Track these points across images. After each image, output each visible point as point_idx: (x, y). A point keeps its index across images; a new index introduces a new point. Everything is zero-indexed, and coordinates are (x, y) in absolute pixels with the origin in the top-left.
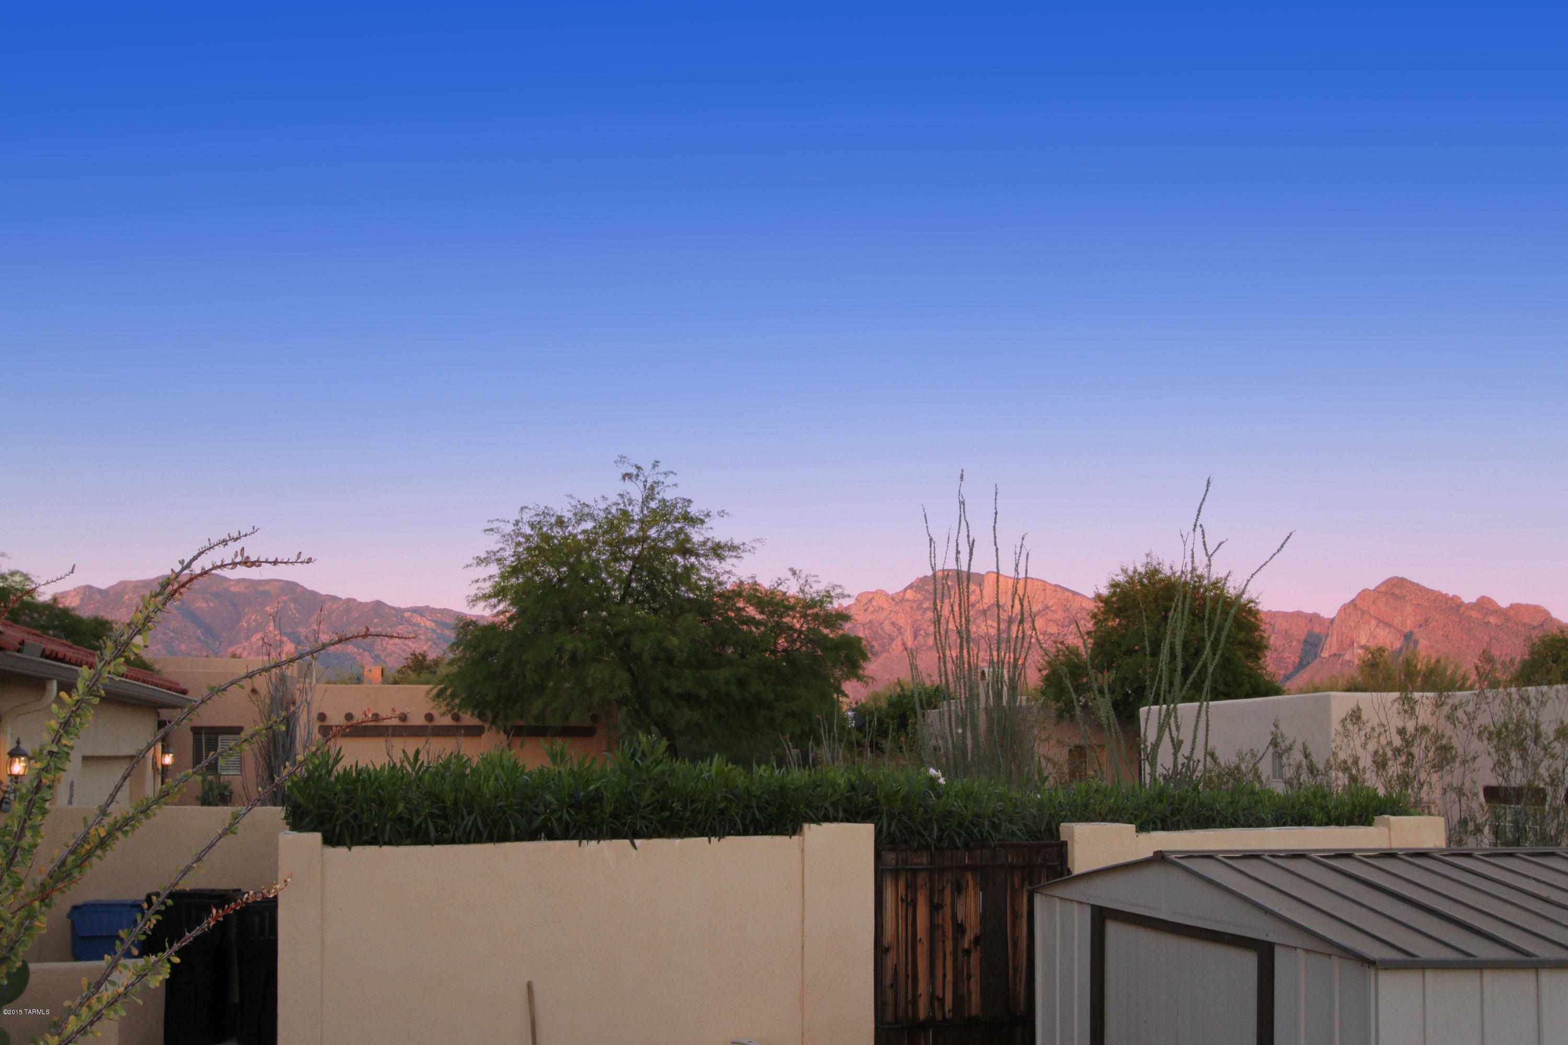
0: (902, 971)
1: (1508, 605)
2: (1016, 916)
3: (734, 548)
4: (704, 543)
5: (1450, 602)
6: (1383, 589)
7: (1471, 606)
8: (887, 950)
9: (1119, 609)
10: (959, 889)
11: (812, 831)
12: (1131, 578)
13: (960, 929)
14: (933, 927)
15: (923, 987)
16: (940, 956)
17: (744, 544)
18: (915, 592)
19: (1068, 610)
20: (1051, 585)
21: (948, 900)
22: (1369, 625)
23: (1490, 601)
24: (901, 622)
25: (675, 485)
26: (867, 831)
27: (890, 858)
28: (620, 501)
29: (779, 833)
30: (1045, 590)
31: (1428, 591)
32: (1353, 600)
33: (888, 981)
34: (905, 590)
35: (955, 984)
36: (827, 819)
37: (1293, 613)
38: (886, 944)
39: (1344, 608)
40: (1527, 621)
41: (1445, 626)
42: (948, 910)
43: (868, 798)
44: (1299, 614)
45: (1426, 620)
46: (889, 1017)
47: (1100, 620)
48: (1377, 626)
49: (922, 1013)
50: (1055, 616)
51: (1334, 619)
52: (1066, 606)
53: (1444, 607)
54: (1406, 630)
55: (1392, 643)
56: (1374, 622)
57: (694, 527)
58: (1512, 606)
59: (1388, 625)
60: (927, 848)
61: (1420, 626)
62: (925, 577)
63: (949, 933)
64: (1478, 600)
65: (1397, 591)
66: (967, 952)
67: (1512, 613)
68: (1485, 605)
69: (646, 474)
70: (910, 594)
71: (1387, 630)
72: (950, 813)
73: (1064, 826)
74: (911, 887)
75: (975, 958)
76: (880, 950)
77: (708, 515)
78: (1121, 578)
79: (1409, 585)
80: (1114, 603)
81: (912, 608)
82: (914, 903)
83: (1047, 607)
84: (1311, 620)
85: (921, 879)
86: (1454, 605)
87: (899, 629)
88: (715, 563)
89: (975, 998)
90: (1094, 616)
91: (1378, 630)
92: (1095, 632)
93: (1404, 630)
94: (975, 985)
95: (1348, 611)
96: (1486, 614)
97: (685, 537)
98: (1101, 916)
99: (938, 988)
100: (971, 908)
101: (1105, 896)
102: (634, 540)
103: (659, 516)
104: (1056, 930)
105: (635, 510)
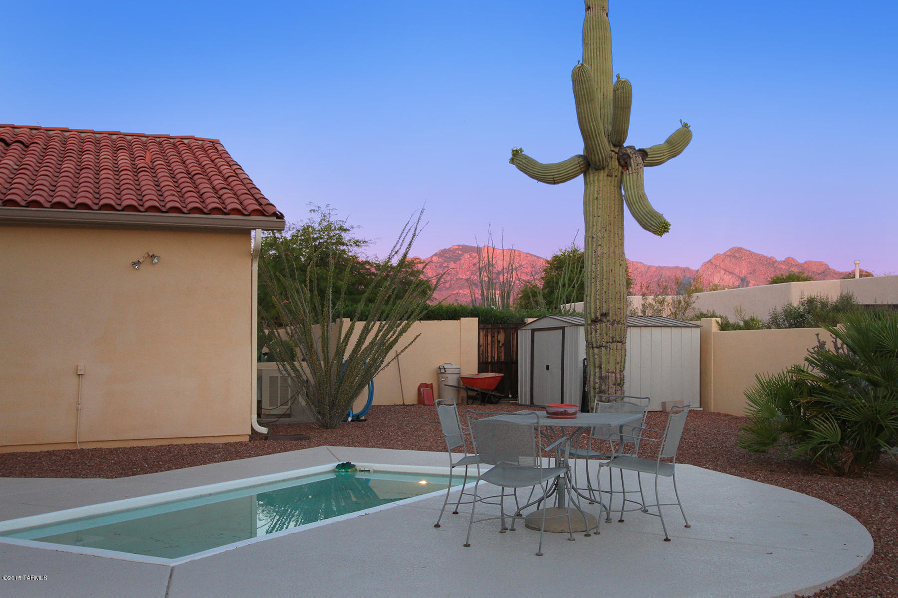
0: (484, 350)
1: (804, 262)
2: (513, 339)
3: (364, 242)
4: (350, 240)
5: (769, 260)
6: (728, 254)
7: (781, 262)
8: (481, 346)
9: (557, 267)
10: (498, 333)
11: (462, 319)
12: (564, 254)
13: (499, 342)
14: (492, 341)
15: (490, 354)
16: (494, 348)
17: (371, 240)
18: (438, 257)
19: (534, 267)
20: (524, 253)
21: (496, 335)
22: (720, 273)
23: (793, 259)
25: (336, 214)
26: (477, 319)
27: (482, 326)
28: (309, 222)
29: (455, 320)
30: (520, 256)
31: (756, 254)
32: (710, 260)
33: (481, 353)
34: (432, 257)
35: (498, 354)
36: (466, 317)
37: (673, 267)
38: (480, 344)
39: (705, 264)
40: (815, 270)
41: (765, 273)
42: (496, 338)
43: (476, 312)
45: (754, 270)
46: (481, 361)
47: (548, 272)
48: (725, 274)
49: (489, 360)
51: (699, 270)
52: (533, 264)
53: (765, 263)
55: (734, 283)
56: (722, 272)
57: (345, 233)
58: (806, 262)
59: (731, 273)
60: (491, 323)
61: (751, 273)
62: (445, 249)
63: (496, 343)
64: (786, 259)
65: (737, 255)
66: (501, 347)
67: (806, 266)
68: (790, 262)
69: (322, 210)
70: (435, 259)
71: (731, 276)
72: (497, 316)
73: (525, 319)
74: (487, 332)
75: (503, 349)
76: (479, 346)
77: (353, 228)
78: (559, 254)
79: (744, 251)
80: (555, 264)
81: (436, 267)
82: (487, 336)
83: (521, 265)
84: (684, 271)
85: (489, 330)
86: (771, 262)
88: (355, 248)
89: (503, 357)
90: (545, 271)
91: (725, 276)
92: (546, 277)
93: (741, 276)
94: (503, 355)
95: (707, 266)
96: (791, 266)
97: (340, 237)
98: (533, 331)
99: (493, 355)
100: (502, 337)
101: (534, 326)
102: (315, 239)
103: (329, 228)
104: (524, 337)
105: (316, 226)
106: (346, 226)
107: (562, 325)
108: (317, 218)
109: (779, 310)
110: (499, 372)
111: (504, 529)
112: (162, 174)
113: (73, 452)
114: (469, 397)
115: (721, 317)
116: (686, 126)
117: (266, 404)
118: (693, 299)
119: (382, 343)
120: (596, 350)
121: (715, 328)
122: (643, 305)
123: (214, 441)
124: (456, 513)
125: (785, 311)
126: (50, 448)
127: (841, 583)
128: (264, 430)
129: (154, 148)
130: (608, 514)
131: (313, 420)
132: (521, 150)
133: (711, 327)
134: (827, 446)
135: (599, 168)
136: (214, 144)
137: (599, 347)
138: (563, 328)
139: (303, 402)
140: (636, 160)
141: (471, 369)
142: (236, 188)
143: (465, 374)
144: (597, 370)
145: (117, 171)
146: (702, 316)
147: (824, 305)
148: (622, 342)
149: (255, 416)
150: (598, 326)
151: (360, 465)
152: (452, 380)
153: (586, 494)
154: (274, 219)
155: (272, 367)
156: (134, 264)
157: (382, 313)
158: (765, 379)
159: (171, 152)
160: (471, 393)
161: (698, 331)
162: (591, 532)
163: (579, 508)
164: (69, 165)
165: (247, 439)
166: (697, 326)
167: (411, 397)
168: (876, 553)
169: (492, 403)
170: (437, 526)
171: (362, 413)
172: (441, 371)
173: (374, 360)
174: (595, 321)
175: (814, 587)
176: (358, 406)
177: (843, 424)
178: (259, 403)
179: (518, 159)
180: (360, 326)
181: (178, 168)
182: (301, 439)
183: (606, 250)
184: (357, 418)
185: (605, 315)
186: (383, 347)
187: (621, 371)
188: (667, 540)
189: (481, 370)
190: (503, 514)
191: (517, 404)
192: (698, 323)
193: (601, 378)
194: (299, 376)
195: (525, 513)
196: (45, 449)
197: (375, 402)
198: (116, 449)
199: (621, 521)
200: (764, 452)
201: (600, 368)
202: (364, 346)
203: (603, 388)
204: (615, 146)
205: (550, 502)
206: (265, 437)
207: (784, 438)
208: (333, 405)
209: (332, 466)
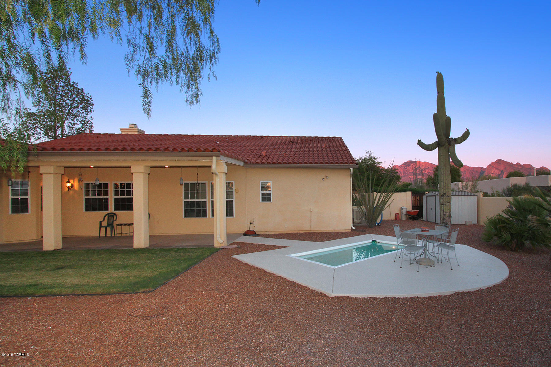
2: (422, 198)
4: (377, 162)
5: (510, 164)
6: (496, 162)
7: (515, 164)
10: (418, 196)
11: (407, 192)
16: (416, 202)
17: (383, 162)
23: (519, 163)
24: (401, 171)
25: (373, 154)
26: (411, 192)
27: (413, 194)
31: (506, 162)
33: (412, 203)
38: (412, 200)
39: (488, 166)
40: (527, 167)
41: (510, 169)
43: (411, 190)
44: (479, 167)
45: (506, 168)
46: (413, 206)
50: (430, 169)
51: (486, 168)
52: (432, 167)
54: (501, 170)
55: (498, 173)
56: (494, 169)
58: (524, 164)
59: (498, 169)
60: (415, 193)
61: (504, 169)
63: (417, 200)
65: (499, 162)
67: (524, 166)
68: (518, 164)
69: (369, 152)
70: (403, 166)
72: (417, 191)
73: (425, 192)
74: (414, 196)
75: (419, 202)
79: (502, 161)
81: (403, 169)
83: (428, 167)
84: (481, 169)
87: (401, 172)
94: (419, 204)
96: (518, 166)
97: (375, 161)
98: (427, 196)
99: (416, 204)
100: (418, 198)
101: (427, 195)
102: (368, 162)
103: (371, 158)
104: (424, 198)
105: (368, 158)
106: (376, 158)
107: (435, 195)
108: (368, 155)
109: (505, 188)
110: (418, 210)
111: (411, 263)
112: (329, 151)
113: (310, 233)
114: (409, 218)
115: (483, 192)
116: (468, 130)
117: (355, 220)
118: (478, 184)
119: (384, 202)
120: (442, 205)
121: (481, 196)
122: (462, 186)
123: (342, 231)
124: (400, 258)
125: (507, 189)
126: (305, 232)
127: (494, 286)
128: (354, 228)
129: (326, 142)
130: (438, 261)
131: (366, 225)
132: (420, 140)
133: (480, 196)
134: (506, 241)
135: (442, 146)
136: (341, 138)
137: (443, 204)
138: (435, 196)
139: (364, 219)
140: (453, 142)
141: (410, 209)
142: (346, 155)
143: (408, 210)
144: (443, 212)
145: (318, 150)
146: (478, 192)
147: (519, 187)
148: (450, 203)
149: (352, 224)
150: (443, 198)
151: (378, 241)
152: (404, 212)
153: (432, 254)
154: (356, 165)
155: (356, 208)
156: (323, 179)
157: (385, 190)
158: (489, 218)
159: (330, 143)
160: (410, 216)
161: (476, 197)
162: (432, 266)
163: (429, 258)
164: (307, 149)
165: (350, 231)
166: (476, 195)
167: (393, 218)
168: (508, 277)
169: (416, 220)
170: (395, 261)
171: (380, 223)
172: (401, 209)
173: (382, 207)
174: (442, 196)
175: (486, 286)
176: (378, 221)
177: (512, 235)
178: (353, 219)
179: (420, 143)
180: (379, 194)
181: (332, 148)
182: (364, 231)
183: (444, 173)
184: (378, 225)
185: (445, 194)
186: (384, 203)
187: (450, 212)
188: (452, 269)
189: (413, 209)
190: (410, 260)
191: (422, 220)
192: (476, 194)
193: (444, 214)
194: (363, 212)
195: (417, 258)
196: (304, 232)
197: (383, 219)
198: (320, 233)
199: (441, 263)
200: (489, 242)
201: (444, 211)
202: (379, 203)
203: (445, 218)
204: (447, 138)
205: (423, 256)
206: (355, 230)
207: (495, 238)
208: (371, 221)
209: (371, 241)
